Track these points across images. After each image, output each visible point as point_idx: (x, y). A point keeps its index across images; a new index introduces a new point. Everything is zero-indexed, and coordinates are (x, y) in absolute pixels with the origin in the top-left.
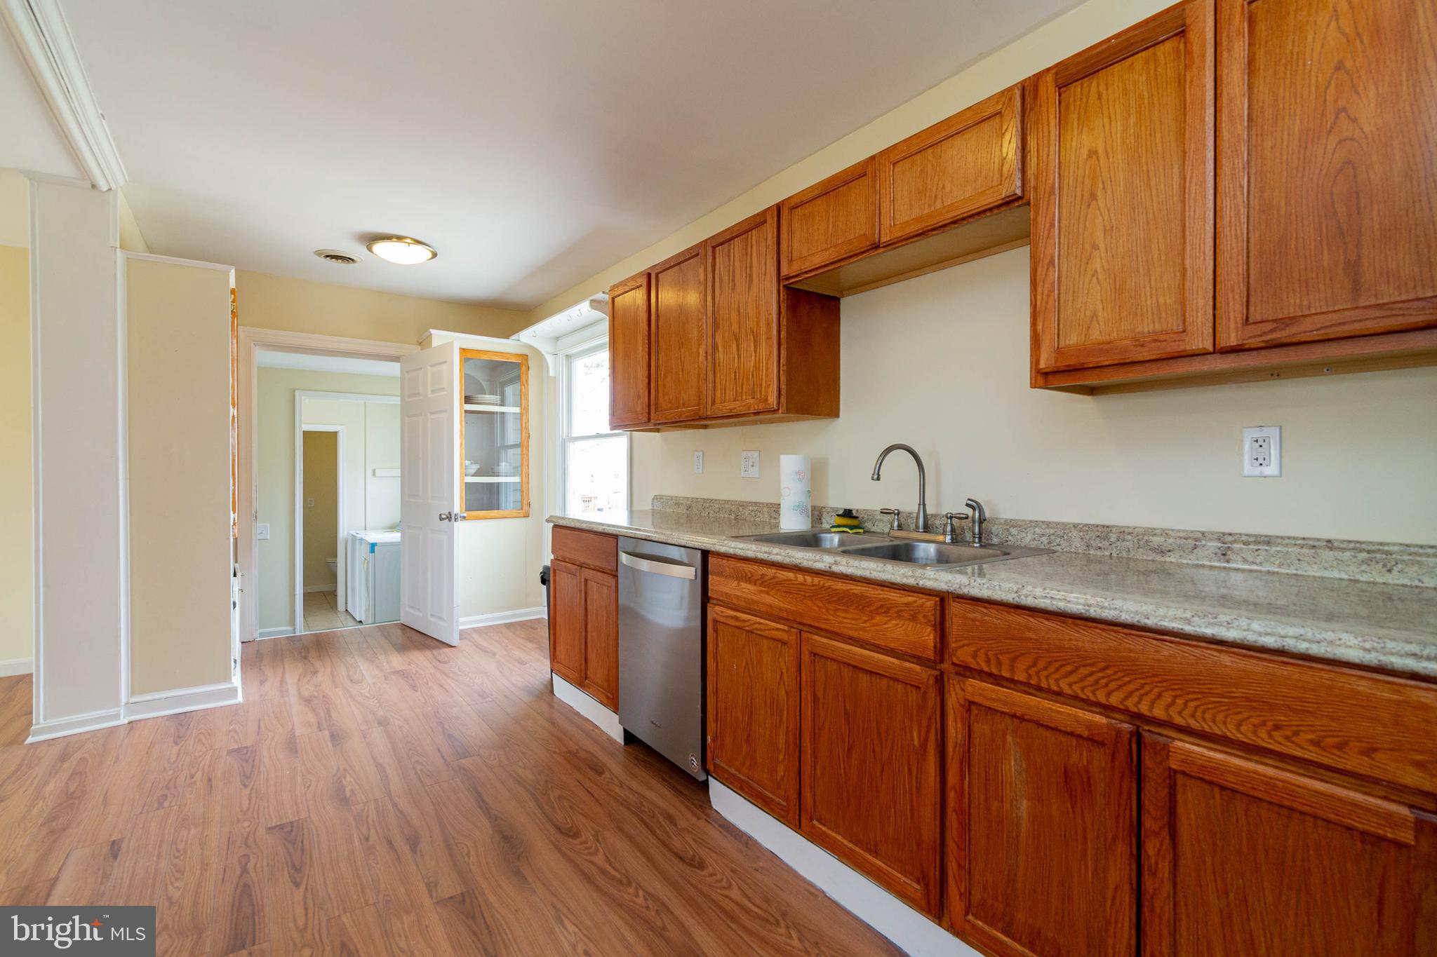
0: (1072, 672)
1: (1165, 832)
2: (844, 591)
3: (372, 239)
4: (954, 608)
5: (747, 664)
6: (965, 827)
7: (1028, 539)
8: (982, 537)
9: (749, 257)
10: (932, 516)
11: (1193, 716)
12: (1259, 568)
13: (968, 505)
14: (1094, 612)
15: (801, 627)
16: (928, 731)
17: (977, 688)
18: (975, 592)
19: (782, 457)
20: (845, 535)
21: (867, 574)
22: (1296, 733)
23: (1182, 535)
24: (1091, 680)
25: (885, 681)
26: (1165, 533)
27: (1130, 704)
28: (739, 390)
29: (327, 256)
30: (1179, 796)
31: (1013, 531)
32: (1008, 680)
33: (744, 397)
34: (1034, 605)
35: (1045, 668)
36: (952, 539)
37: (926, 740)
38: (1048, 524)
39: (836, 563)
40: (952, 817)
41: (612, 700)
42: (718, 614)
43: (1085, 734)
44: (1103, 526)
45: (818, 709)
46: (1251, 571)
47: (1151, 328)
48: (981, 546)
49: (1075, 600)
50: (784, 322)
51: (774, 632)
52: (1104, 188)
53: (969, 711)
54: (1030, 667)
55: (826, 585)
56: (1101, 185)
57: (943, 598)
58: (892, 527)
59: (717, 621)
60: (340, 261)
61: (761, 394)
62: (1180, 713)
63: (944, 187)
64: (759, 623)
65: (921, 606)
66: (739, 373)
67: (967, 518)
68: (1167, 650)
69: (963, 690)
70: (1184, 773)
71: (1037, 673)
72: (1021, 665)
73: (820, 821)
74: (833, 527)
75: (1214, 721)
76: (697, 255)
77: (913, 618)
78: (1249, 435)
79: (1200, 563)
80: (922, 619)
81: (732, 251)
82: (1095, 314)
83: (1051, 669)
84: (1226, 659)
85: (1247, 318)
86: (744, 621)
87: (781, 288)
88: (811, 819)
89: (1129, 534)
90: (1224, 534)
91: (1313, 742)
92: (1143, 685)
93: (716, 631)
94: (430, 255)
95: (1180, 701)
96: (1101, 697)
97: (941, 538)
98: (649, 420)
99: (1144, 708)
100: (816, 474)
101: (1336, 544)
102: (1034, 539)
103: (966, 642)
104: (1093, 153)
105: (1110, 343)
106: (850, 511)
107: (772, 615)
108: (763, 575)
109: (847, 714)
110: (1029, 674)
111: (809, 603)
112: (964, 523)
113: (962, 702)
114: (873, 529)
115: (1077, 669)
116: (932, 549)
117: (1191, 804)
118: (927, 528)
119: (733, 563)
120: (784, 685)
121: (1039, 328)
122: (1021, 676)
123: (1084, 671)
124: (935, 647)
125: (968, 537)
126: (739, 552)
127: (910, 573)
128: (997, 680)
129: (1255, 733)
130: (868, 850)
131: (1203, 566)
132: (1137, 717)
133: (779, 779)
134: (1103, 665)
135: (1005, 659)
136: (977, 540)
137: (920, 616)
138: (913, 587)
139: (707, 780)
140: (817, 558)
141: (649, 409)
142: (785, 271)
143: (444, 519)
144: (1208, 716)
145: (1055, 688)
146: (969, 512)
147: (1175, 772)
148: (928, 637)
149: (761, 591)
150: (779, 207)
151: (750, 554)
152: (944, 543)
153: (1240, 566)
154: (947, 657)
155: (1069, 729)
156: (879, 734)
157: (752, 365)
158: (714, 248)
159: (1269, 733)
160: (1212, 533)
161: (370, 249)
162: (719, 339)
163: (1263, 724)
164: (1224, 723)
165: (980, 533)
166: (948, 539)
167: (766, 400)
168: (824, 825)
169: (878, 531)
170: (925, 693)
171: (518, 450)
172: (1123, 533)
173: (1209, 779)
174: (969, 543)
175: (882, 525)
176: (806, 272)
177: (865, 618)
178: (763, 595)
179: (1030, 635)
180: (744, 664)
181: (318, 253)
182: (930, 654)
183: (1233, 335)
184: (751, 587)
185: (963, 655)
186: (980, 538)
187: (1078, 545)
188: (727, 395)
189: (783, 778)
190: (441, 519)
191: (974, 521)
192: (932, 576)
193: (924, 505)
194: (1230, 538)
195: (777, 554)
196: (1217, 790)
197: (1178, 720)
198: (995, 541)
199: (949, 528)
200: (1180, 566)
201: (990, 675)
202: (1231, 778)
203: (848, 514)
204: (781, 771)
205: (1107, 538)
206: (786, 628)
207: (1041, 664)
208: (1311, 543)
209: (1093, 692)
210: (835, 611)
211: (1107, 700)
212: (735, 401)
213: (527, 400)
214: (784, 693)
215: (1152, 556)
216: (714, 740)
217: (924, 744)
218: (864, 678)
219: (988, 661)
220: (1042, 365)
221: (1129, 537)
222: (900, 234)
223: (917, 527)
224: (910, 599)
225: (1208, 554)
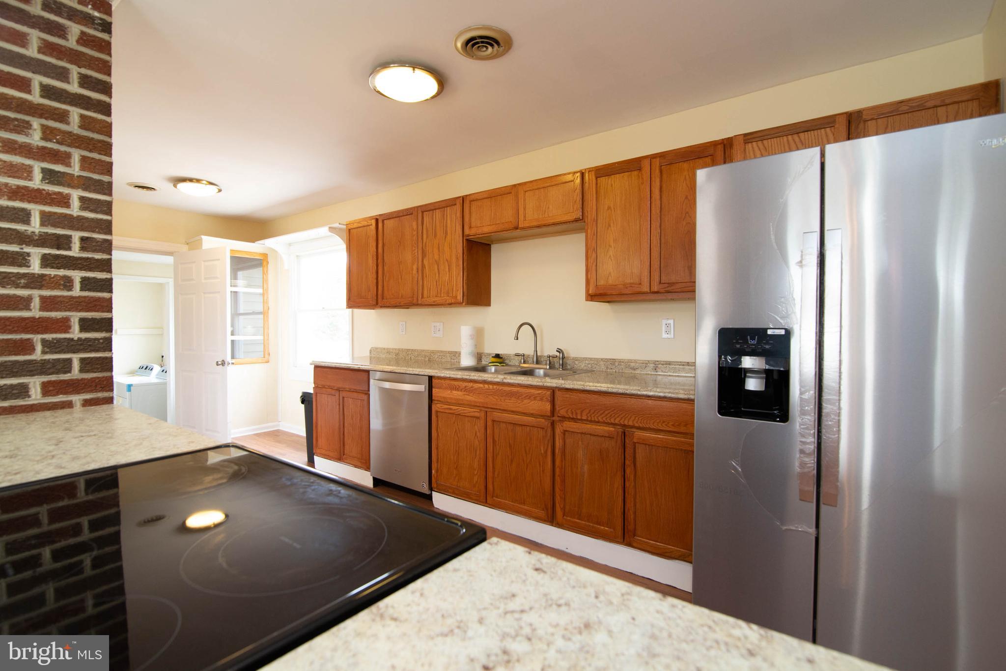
0: (603, 413)
1: (632, 465)
2: (509, 391)
3: (178, 180)
4: (558, 393)
5: (456, 430)
6: (563, 481)
7: (583, 366)
8: (564, 366)
9: (445, 221)
10: (540, 356)
11: (641, 423)
12: (666, 374)
13: (557, 351)
14: (610, 390)
15: (486, 410)
16: (548, 445)
17: (568, 425)
18: (567, 386)
19: (462, 327)
20: (498, 367)
21: (520, 382)
22: (668, 423)
23: (641, 362)
24: (609, 415)
25: (528, 428)
26: (635, 361)
27: (622, 422)
28: (439, 291)
29: (136, 186)
30: (637, 451)
31: (577, 362)
32: (579, 420)
33: (442, 295)
34: (589, 389)
35: (593, 413)
36: (550, 367)
37: (547, 450)
38: (591, 359)
39: (505, 378)
40: (558, 479)
41: (364, 463)
42: (439, 408)
43: (607, 435)
44: (613, 359)
45: (496, 446)
46: (664, 375)
47: (630, 281)
48: (563, 369)
49: (603, 387)
50: (465, 258)
51: (473, 413)
52: (613, 223)
53: (564, 434)
54: (588, 413)
55: (500, 388)
56: (612, 222)
57: (553, 391)
58: (521, 362)
59: (438, 412)
60: (145, 189)
61: (452, 293)
62: (637, 422)
63: (548, 208)
64: (464, 410)
65: (545, 394)
66: (439, 281)
67: (556, 357)
68: (633, 401)
69: (562, 426)
70: (638, 443)
71: (591, 416)
72: (584, 414)
73: (497, 497)
74: (490, 363)
75: (647, 423)
76: (412, 214)
77: (541, 400)
78: (664, 322)
79: (647, 373)
80: (545, 400)
81: (434, 216)
82: (610, 273)
83: (595, 413)
84: (650, 402)
85: (660, 282)
86: (455, 410)
87: (464, 240)
88: (493, 497)
89: (623, 362)
90: (655, 361)
91: (673, 425)
92: (626, 414)
93: (437, 417)
94: (217, 191)
95: (637, 418)
96: (612, 421)
97: (545, 367)
98: (377, 304)
99: (626, 423)
100: (479, 335)
101: (690, 364)
102: (585, 366)
103: (564, 407)
104: (609, 208)
105: (615, 285)
106: (499, 355)
107: (471, 405)
108: (466, 386)
109: (510, 446)
110: (587, 416)
111: (491, 398)
112: (555, 360)
113: (562, 431)
114: (510, 363)
115: (604, 412)
116: (542, 372)
117: (641, 452)
118: (538, 362)
119: (448, 382)
120: (477, 437)
121: (589, 276)
122: (584, 418)
123: (606, 412)
124: (551, 410)
125: (557, 365)
126: (452, 376)
127: (540, 381)
128: (575, 420)
129: (658, 425)
130: (521, 503)
131: (649, 374)
132: (624, 425)
133: (475, 482)
134: (613, 409)
135: (579, 412)
136: (561, 367)
137: (544, 398)
138: (541, 386)
139: (432, 494)
140: (495, 376)
141: (377, 298)
142: (467, 232)
143: (220, 364)
144: (645, 421)
145: (597, 420)
146: (558, 354)
147: (636, 443)
148: (548, 407)
149: (465, 394)
150: (463, 199)
151: (459, 377)
152: (546, 369)
153: (660, 374)
154: (555, 414)
155: (601, 435)
156: (526, 452)
157: (447, 278)
158: (423, 212)
159: (661, 425)
160: (651, 361)
161: (175, 186)
162: (426, 262)
163: (660, 422)
164: (649, 423)
165: (562, 364)
166: (548, 367)
167: (456, 297)
168: (499, 498)
169: (512, 364)
170: (546, 430)
171: (261, 316)
172: (620, 362)
173: (645, 443)
174: (558, 369)
175: (515, 361)
176: (479, 235)
177: (519, 402)
178: (466, 396)
179: (588, 401)
180: (455, 430)
181: (130, 184)
182: (549, 414)
183: (656, 287)
184: (459, 393)
185: (563, 412)
186: (562, 366)
187: (603, 368)
188: (431, 292)
189: (477, 482)
190: (218, 365)
191: (560, 358)
192: (549, 381)
193: (536, 351)
194: (658, 363)
195: (474, 376)
196: (647, 446)
197: (637, 425)
198: (569, 367)
199: (548, 362)
200: (640, 374)
201: (573, 419)
202: (651, 441)
203: (497, 356)
204: (476, 479)
205: (614, 364)
206: (479, 411)
207: (592, 411)
208: (683, 364)
209: (610, 420)
210: (504, 400)
211: (614, 421)
212: (436, 296)
213: (267, 284)
214: (477, 442)
215: (631, 371)
216: (437, 471)
217: (546, 452)
218: (518, 429)
219: (572, 413)
220: (590, 292)
221: (623, 364)
222: (528, 225)
223: (533, 362)
224: (540, 391)
225: (649, 371)
